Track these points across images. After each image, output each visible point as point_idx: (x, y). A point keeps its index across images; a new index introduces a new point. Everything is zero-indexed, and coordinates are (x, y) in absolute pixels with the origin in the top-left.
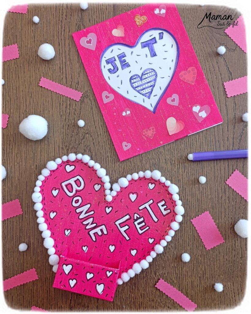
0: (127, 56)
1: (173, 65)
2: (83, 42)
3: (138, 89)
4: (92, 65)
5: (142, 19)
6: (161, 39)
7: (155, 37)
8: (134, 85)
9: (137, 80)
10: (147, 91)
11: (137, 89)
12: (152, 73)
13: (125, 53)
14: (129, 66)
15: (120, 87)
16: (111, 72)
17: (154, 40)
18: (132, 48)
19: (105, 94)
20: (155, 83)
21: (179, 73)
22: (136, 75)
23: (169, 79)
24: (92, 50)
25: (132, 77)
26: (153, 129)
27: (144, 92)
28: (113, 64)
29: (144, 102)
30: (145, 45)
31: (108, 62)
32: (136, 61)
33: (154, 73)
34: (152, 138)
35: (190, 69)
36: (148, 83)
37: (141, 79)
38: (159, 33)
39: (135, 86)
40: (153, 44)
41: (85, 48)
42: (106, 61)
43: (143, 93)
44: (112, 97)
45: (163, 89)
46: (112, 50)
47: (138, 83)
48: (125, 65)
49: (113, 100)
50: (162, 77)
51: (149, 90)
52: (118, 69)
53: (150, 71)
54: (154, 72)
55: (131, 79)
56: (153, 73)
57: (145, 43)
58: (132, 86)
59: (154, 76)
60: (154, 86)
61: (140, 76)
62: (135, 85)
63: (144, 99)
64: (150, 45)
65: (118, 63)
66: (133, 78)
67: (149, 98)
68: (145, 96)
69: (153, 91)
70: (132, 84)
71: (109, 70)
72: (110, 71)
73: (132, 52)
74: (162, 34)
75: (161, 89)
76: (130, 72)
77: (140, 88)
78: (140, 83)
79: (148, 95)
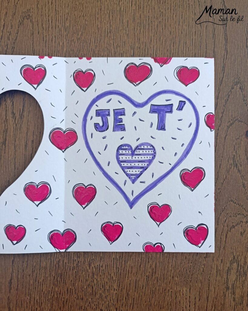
3: (124, 164)
6: (180, 109)
8: (120, 157)
9: (127, 152)
10: (134, 173)
11: (122, 164)
12: (150, 151)
13: (125, 110)
14: (124, 130)
15: (100, 153)
16: (97, 128)
17: (169, 108)
18: (136, 107)
20: (148, 165)
22: (129, 145)
25: (122, 145)
27: (130, 172)
28: (104, 118)
29: (125, 185)
30: (155, 109)
31: (98, 113)
32: (135, 127)
33: (152, 153)
36: (140, 161)
37: (133, 154)
38: (180, 101)
39: (121, 159)
40: (166, 112)
42: (96, 110)
43: (128, 172)
46: (110, 100)
47: (127, 157)
48: (119, 126)
50: (161, 161)
51: (138, 171)
52: (108, 129)
53: (149, 147)
54: (152, 151)
55: (120, 148)
57: (156, 107)
58: (118, 159)
59: (151, 157)
60: (145, 170)
61: (133, 148)
63: (126, 181)
64: (162, 112)
66: (123, 147)
67: (133, 182)
68: (129, 178)
69: (142, 175)
70: (118, 154)
72: (97, 126)
73: (135, 113)
74: (183, 103)
75: (153, 177)
76: (122, 139)
77: (127, 164)
78: (130, 158)
79: (133, 178)
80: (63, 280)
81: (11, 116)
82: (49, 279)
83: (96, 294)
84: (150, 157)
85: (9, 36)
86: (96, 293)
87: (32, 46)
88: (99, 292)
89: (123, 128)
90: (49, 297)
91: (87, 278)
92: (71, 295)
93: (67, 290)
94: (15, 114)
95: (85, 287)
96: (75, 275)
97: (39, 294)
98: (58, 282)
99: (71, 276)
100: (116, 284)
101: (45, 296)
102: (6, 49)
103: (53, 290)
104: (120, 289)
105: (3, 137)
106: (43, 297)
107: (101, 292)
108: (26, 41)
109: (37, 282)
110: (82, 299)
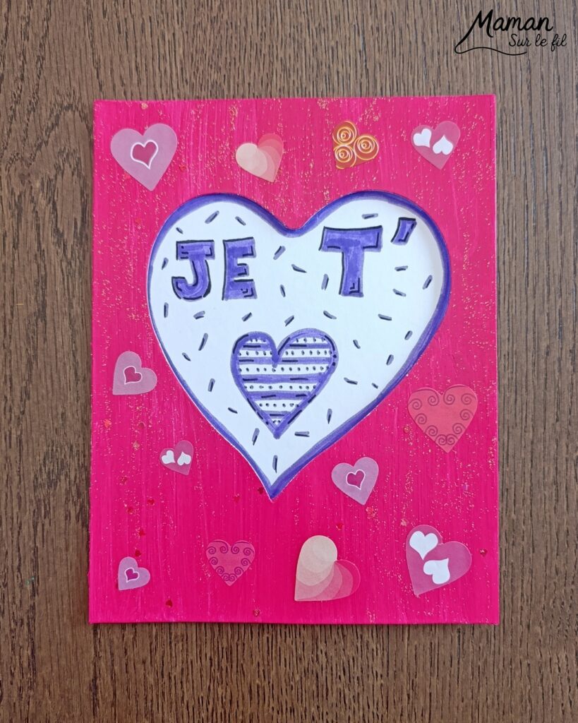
0: (257, 257)
1: (403, 351)
2: (124, 145)
3: (251, 387)
4: (123, 239)
5: (362, 146)
6: (400, 240)
7: (380, 227)
8: (243, 367)
9: (261, 354)
10: (279, 409)
11: (248, 385)
12: (322, 351)
13: (254, 243)
14: (253, 294)
15: (189, 357)
16: (180, 290)
17: (372, 237)
18: (285, 234)
19: (129, 360)
20: (317, 389)
21: (414, 391)
22: (265, 337)
23: (374, 394)
24: (142, 187)
25: (247, 335)
26: (247, 552)
27: (268, 406)
28: (198, 264)
29: (255, 441)
30: (334, 241)
31: (183, 250)
32: (282, 289)
33: (328, 355)
34: (229, 583)
35: (456, 392)
36: (294, 379)
37: (276, 359)
38: (401, 219)
39: (244, 373)
40: (364, 248)
41: (121, 170)
42: (178, 243)
43: (264, 408)
44: (148, 381)
45: (339, 421)
46: (215, 215)
47: (261, 367)
48: (239, 285)
49: (150, 394)
50: (350, 379)
51: (288, 406)
52: (208, 291)
53: (319, 341)
54: (328, 350)
55: (241, 343)
56: (324, 353)
57: (337, 235)
58: (235, 371)
59: (325, 366)
60: (310, 401)
61: (278, 344)
62: (247, 370)
63: (257, 431)
64: (352, 248)
65: (216, 268)
66: (249, 342)
67: (277, 435)
68: (267, 423)
69: (301, 415)
70: (236, 361)
71: (178, 283)
72: (179, 286)
73: (281, 250)
74: (409, 225)
75: (329, 420)
76: (246, 318)
77: (261, 387)
78: (267, 369)
79: (277, 423)
80: (234, 665)
81: (52, 239)
82: (197, 665)
83: (327, 695)
84: (322, 368)
85: (26, 29)
86: (327, 689)
87: (90, 50)
88: (335, 689)
89: (249, 291)
90: (203, 715)
91: (300, 652)
92: (261, 702)
93: (250, 691)
94: (62, 235)
95: (297, 678)
96: (266, 649)
97: (174, 709)
98: (224, 672)
99: (255, 650)
100: (379, 661)
101: (191, 714)
102: (20, 63)
103: (211, 695)
104: (391, 672)
105: (36, 298)
106: (185, 716)
107: (340, 686)
108: (73, 39)
109: (166, 678)
110: (292, 710)
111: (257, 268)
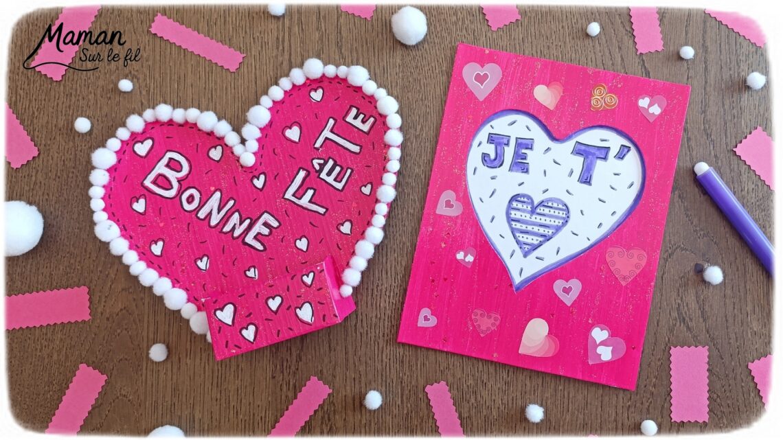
0: (534, 151)
1: (609, 223)
2: (470, 72)
3: (515, 225)
4: (459, 126)
5: (608, 99)
6: (619, 158)
7: (609, 147)
8: (513, 212)
9: (525, 207)
10: (529, 241)
11: (513, 223)
12: (561, 212)
13: (533, 142)
14: (527, 172)
15: (483, 200)
16: (486, 161)
17: (603, 152)
18: (553, 141)
19: (449, 195)
20: (554, 234)
21: (611, 246)
22: (529, 197)
23: (587, 244)
24: (476, 98)
25: (519, 195)
26: (496, 319)
27: (523, 238)
28: (499, 148)
29: (511, 257)
30: (581, 150)
31: (492, 139)
32: (545, 172)
33: (564, 216)
34: (482, 335)
35: (635, 252)
36: (541, 225)
37: (533, 212)
38: (622, 145)
39: (513, 216)
40: (598, 158)
41: (466, 86)
42: (489, 134)
43: (520, 239)
44: (456, 211)
45: (563, 255)
46: (514, 122)
47: (524, 214)
48: (520, 164)
49: (457, 217)
50: (575, 232)
51: (535, 240)
52: (501, 165)
53: (560, 206)
54: (565, 213)
55: (514, 198)
56: (562, 214)
57: (583, 148)
58: (508, 214)
59: (561, 221)
60: (548, 240)
61: (536, 203)
62: (514, 214)
63: (514, 251)
64: (590, 157)
65: (509, 152)
66: (519, 199)
67: (525, 255)
68: (521, 248)
69: (541, 247)
70: (510, 208)
71: (485, 157)
73: (548, 149)
74: (626, 150)
75: (557, 254)
76: (520, 185)
77: (521, 226)
78: (526, 216)
79: (526, 249)
84: (559, 223)
89: (525, 169)
111: (532, 157)
